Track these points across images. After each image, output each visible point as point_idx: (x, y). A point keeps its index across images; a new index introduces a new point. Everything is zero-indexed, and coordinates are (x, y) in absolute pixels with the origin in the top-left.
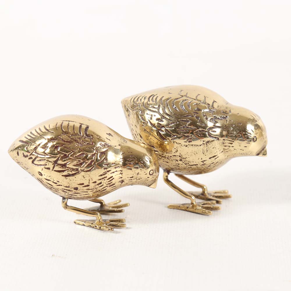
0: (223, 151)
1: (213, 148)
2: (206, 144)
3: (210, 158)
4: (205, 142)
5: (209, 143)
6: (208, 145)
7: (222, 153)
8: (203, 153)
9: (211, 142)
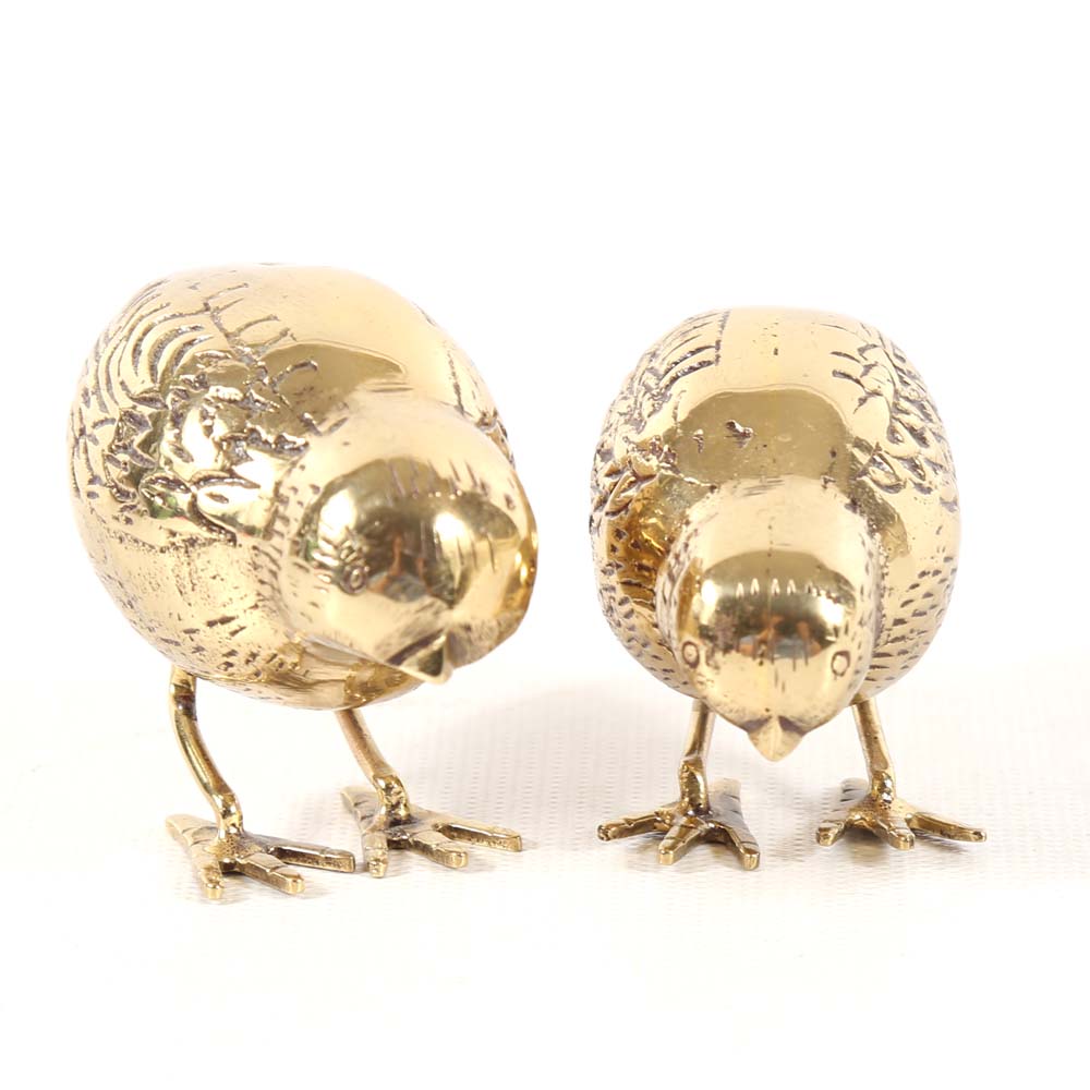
0: (260, 604)
1: (214, 578)
2: (187, 552)
3: (211, 624)
4: (177, 540)
5: (197, 547)
6: (194, 555)
7: (257, 612)
8: (181, 592)
9: (204, 544)
